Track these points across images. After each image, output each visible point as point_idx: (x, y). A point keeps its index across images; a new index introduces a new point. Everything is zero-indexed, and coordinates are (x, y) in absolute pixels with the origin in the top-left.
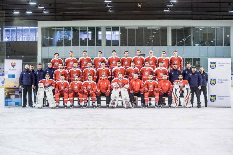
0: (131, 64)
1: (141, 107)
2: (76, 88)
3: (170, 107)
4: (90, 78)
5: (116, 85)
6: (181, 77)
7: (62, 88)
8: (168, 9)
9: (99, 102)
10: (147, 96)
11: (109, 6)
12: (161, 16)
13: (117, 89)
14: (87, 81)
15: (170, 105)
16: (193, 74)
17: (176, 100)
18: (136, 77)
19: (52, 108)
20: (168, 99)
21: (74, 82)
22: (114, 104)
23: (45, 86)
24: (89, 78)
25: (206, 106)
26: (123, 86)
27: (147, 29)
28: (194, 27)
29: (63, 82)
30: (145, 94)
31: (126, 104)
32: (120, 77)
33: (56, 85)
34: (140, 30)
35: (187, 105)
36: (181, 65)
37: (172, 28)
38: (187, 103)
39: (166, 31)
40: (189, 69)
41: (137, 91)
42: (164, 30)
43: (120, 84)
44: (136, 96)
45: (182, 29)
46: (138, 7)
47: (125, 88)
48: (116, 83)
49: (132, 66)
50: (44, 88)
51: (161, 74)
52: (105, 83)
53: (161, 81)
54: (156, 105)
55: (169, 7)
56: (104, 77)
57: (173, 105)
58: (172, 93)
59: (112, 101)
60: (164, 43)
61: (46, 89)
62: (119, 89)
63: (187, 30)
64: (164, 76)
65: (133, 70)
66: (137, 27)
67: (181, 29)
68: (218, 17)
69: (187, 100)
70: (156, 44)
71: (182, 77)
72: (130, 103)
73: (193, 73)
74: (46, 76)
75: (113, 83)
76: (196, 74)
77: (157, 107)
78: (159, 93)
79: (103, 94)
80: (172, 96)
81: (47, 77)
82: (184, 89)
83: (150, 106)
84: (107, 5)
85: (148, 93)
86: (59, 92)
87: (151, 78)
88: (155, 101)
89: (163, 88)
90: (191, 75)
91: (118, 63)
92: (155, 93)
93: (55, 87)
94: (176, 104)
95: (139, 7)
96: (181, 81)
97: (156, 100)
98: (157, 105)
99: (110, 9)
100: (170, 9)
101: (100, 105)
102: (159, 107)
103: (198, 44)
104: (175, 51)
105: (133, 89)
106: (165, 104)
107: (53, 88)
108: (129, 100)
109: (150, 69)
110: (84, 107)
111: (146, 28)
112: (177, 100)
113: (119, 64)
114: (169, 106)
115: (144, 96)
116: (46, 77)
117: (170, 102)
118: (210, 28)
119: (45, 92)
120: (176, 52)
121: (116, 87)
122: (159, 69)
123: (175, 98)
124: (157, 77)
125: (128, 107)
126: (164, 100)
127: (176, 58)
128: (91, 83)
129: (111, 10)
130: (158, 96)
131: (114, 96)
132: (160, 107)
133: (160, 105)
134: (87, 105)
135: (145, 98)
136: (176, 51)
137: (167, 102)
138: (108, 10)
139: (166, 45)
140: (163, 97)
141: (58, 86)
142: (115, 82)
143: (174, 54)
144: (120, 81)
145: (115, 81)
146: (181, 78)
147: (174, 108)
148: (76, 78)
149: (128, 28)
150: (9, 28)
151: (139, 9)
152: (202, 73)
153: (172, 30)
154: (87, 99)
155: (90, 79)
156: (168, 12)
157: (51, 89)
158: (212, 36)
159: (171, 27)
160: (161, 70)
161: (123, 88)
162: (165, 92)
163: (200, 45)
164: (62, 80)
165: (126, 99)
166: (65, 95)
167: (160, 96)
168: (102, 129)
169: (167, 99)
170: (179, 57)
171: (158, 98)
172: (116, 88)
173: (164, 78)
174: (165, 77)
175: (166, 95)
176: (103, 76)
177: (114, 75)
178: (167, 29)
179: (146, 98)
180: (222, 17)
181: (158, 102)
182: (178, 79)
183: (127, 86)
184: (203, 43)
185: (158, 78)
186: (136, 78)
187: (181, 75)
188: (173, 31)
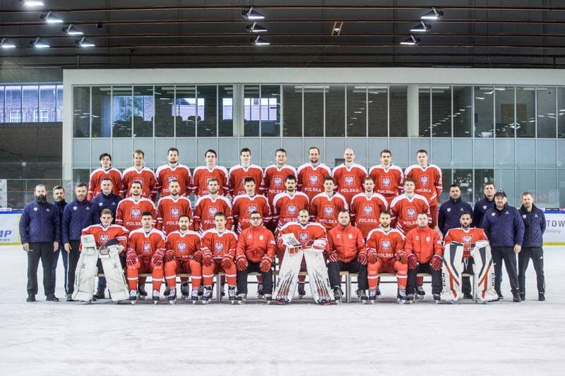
0: (325, 186)
1: (358, 302)
2: (182, 247)
3: (437, 301)
4: (220, 221)
5: (292, 242)
6: (466, 221)
7: (147, 248)
8: (411, 40)
9: (242, 288)
10: (374, 272)
11: (256, 31)
12: (389, 59)
13: (297, 252)
14: (212, 231)
15: (437, 295)
16: (499, 213)
17: (454, 282)
18: (344, 221)
19: (119, 303)
20: (431, 280)
21: (177, 232)
22: (286, 292)
23: (98, 244)
24: (216, 223)
25: (541, 298)
26: (311, 243)
27: (354, 91)
28: (479, 87)
29: (147, 233)
30: (370, 265)
31: (318, 291)
32: (304, 218)
33: (129, 240)
34: (336, 93)
35: (483, 296)
36: (438, 187)
37: (419, 89)
38: (484, 291)
39: (406, 97)
40: (491, 198)
41: (347, 258)
42: (399, 95)
43: (303, 237)
44: (346, 270)
45: (447, 92)
46: (333, 33)
47: (316, 247)
48: (292, 235)
49: (326, 189)
50: (96, 248)
51: (411, 213)
52: (261, 238)
53: (411, 232)
54: (399, 296)
55: (414, 34)
56: (256, 220)
57: (446, 295)
58: (443, 264)
59: (280, 286)
60: (400, 129)
61: (103, 251)
62: (301, 252)
63: (461, 94)
64: (420, 216)
65: (330, 200)
66: (328, 87)
67: (442, 92)
68: (541, 60)
69: (483, 283)
70: (378, 131)
71: (469, 221)
72: (329, 289)
73: (500, 209)
74: (103, 215)
75: (283, 235)
76: (507, 213)
77: (404, 301)
78: (408, 265)
79: (254, 267)
80: (443, 271)
81: (106, 217)
82: (475, 253)
83: (377, 299)
84: (252, 28)
85: (377, 264)
86: (137, 260)
87: (385, 223)
88: (397, 284)
89: (417, 249)
90: (493, 214)
91: (288, 180)
92: (398, 264)
93: (128, 246)
94: (454, 292)
95: (336, 33)
96: (468, 232)
97: (399, 282)
98: (403, 294)
99: (258, 37)
100: (418, 40)
101: (245, 297)
102: (408, 299)
103: (488, 134)
104: (422, 151)
105: (338, 252)
106: (423, 293)
107: (122, 248)
108: (326, 283)
109: (378, 199)
110: (204, 302)
111: (351, 90)
112: (458, 283)
113: (291, 183)
114: (436, 298)
115: (367, 273)
116: (102, 219)
117: (438, 288)
118: (520, 88)
119: (99, 260)
120: (424, 154)
121: (292, 246)
122: (404, 199)
123: (452, 277)
124: (398, 219)
125: (325, 300)
126: (420, 282)
127: (424, 170)
128: (225, 235)
129: (260, 40)
130: (405, 272)
131: (288, 271)
132: (411, 301)
133: (410, 295)
134: (211, 294)
135: (369, 277)
136: (424, 151)
137: (427, 288)
138: (253, 40)
139: (405, 134)
140: (419, 275)
141: (134, 243)
142: (290, 232)
143: (418, 158)
144: (304, 230)
145: (289, 230)
146: (465, 223)
147: (449, 303)
148: (182, 221)
149: (305, 89)
150: (18, 88)
151: (336, 40)
152: (529, 210)
153: (420, 94)
154: (212, 278)
155: (220, 225)
156: (411, 47)
157: (115, 250)
158: (525, 111)
159: (418, 87)
160: (411, 201)
161: (312, 249)
162: (424, 260)
163: (495, 135)
164: (146, 228)
165: (320, 279)
166: (156, 268)
167: (409, 272)
168: (273, 362)
169: (427, 278)
170: (431, 166)
171: (406, 277)
172: (292, 251)
173: (419, 222)
174: (423, 220)
175: (425, 268)
176: (254, 218)
177: (278, 214)
178: (406, 93)
179: (371, 276)
180: (551, 60)
181: (404, 288)
182: (459, 225)
183: (321, 242)
184: (502, 131)
185: (402, 224)
186: (344, 224)
187: (467, 216)
188: (423, 97)
